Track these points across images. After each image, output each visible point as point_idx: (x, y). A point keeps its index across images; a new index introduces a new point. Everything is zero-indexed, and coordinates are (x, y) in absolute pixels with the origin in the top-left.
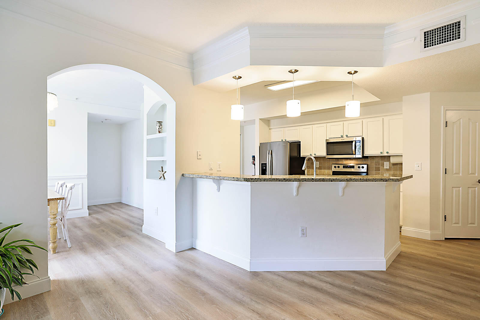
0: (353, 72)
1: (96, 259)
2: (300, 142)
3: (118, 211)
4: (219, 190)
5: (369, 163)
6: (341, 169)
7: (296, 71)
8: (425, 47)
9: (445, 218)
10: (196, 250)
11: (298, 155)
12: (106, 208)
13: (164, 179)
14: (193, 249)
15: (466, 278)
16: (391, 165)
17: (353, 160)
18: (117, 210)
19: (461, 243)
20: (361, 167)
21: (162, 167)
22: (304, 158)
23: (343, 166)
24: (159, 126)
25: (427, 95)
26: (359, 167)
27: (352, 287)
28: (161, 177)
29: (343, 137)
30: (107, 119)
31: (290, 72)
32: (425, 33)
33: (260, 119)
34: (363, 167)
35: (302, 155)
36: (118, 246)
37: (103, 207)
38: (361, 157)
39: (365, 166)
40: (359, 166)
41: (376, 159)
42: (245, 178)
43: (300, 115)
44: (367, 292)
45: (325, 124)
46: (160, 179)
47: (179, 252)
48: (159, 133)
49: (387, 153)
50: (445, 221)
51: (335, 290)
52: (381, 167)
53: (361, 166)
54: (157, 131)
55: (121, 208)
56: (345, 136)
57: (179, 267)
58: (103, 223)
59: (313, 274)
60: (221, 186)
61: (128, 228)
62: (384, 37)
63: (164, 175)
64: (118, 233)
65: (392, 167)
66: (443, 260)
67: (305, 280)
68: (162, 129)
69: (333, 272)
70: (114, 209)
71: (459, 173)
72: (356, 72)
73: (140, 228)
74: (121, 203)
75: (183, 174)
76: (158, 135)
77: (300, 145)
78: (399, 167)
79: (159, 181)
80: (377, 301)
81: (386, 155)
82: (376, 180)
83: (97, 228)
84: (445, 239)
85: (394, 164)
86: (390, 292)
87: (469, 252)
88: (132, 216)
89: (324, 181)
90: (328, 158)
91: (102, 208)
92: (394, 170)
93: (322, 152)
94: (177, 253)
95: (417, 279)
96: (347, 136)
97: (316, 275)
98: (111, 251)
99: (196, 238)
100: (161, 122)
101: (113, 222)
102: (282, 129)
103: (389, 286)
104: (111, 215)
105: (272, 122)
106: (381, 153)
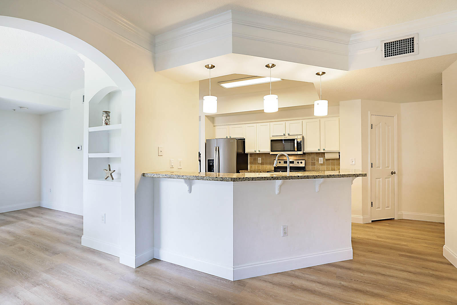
0: (321, 73)
1: (18, 298)
2: (244, 139)
3: (39, 219)
4: (190, 191)
5: (306, 159)
6: (282, 165)
7: (273, 66)
8: (385, 57)
9: (372, 204)
10: (160, 261)
11: (242, 151)
12: (21, 216)
13: (113, 179)
14: (155, 260)
15: (410, 257)
16: (325, 160)
17: (292, 156)
18: (37, 217)
19: (383, 223)
20: (300, 163)
21: (109, 165)
22: (247, 154)
23: (284, 161)
24: (107, 117)
25: (359, 102)
26: (298, 163)
27: (338, 282)
28: (108, 177)
29: (285, 136)
30: (22, 106)
31: (267, 66)
32: (385, 44)
33: (205, 116)
34: (301, 163)
35: (246, 152)
36: (50, 270)
37: (16, 215)
38: (302, 153)
39: (303, 162)
40: (299, 161)
41: (313, 155)
42: (232, 178)
43: (277, 110)
44: (355, 286)
45: (269, 123)
46: (106, 179)
47: (140, 267)
48: (107, 125)
49: (324, 150)
50: (372, 206)
51: (327, 290)
52: (316, 163)
53: (300, 161)
54: (104, 122)
55: (42, 214)
56: (287, 135)
57: (147, 289)
58: (18, 238)
59: (297, 273)
60: (193, 187)
61: (58, 240)
62: (349, 44)
63: (112, 174)
64: (47, 250)
65: (326, 162)
66: (385, 242)
67: (294, 283)
68: (110, 120)
69: (312, 268)
70: (33, 216)
71: (379, 167)
72: (324, 73)
73: (77, 239)
74: (40, 207)
75: (143, 173)
76: (104, 128)
77: (244, 142)
78: (331, 162)
79: (105, 182)
80: (371, 295)
81: (323, 151)
82: (350, 176)
83: (11, 246)
84: (372, 221)
85: (327, 160)
86: (372, 283)
87: (394, 231)
88: (61, 224)
89: (308, 178)
90: (271, 155)
91: (13, 217)
92: (327, 165)
93: (266, 148)
94: (137, 269)
95: (381, 264)
96: (289, 134)
97: (300, 274)
98: (40, 279)
99: (159, 247)
100: (109, 112)
101: (33, 233)
102: (227, 127)
103: (366, 275)
104: (30, 225)
105: (216, 119)
106: (319, 150)
